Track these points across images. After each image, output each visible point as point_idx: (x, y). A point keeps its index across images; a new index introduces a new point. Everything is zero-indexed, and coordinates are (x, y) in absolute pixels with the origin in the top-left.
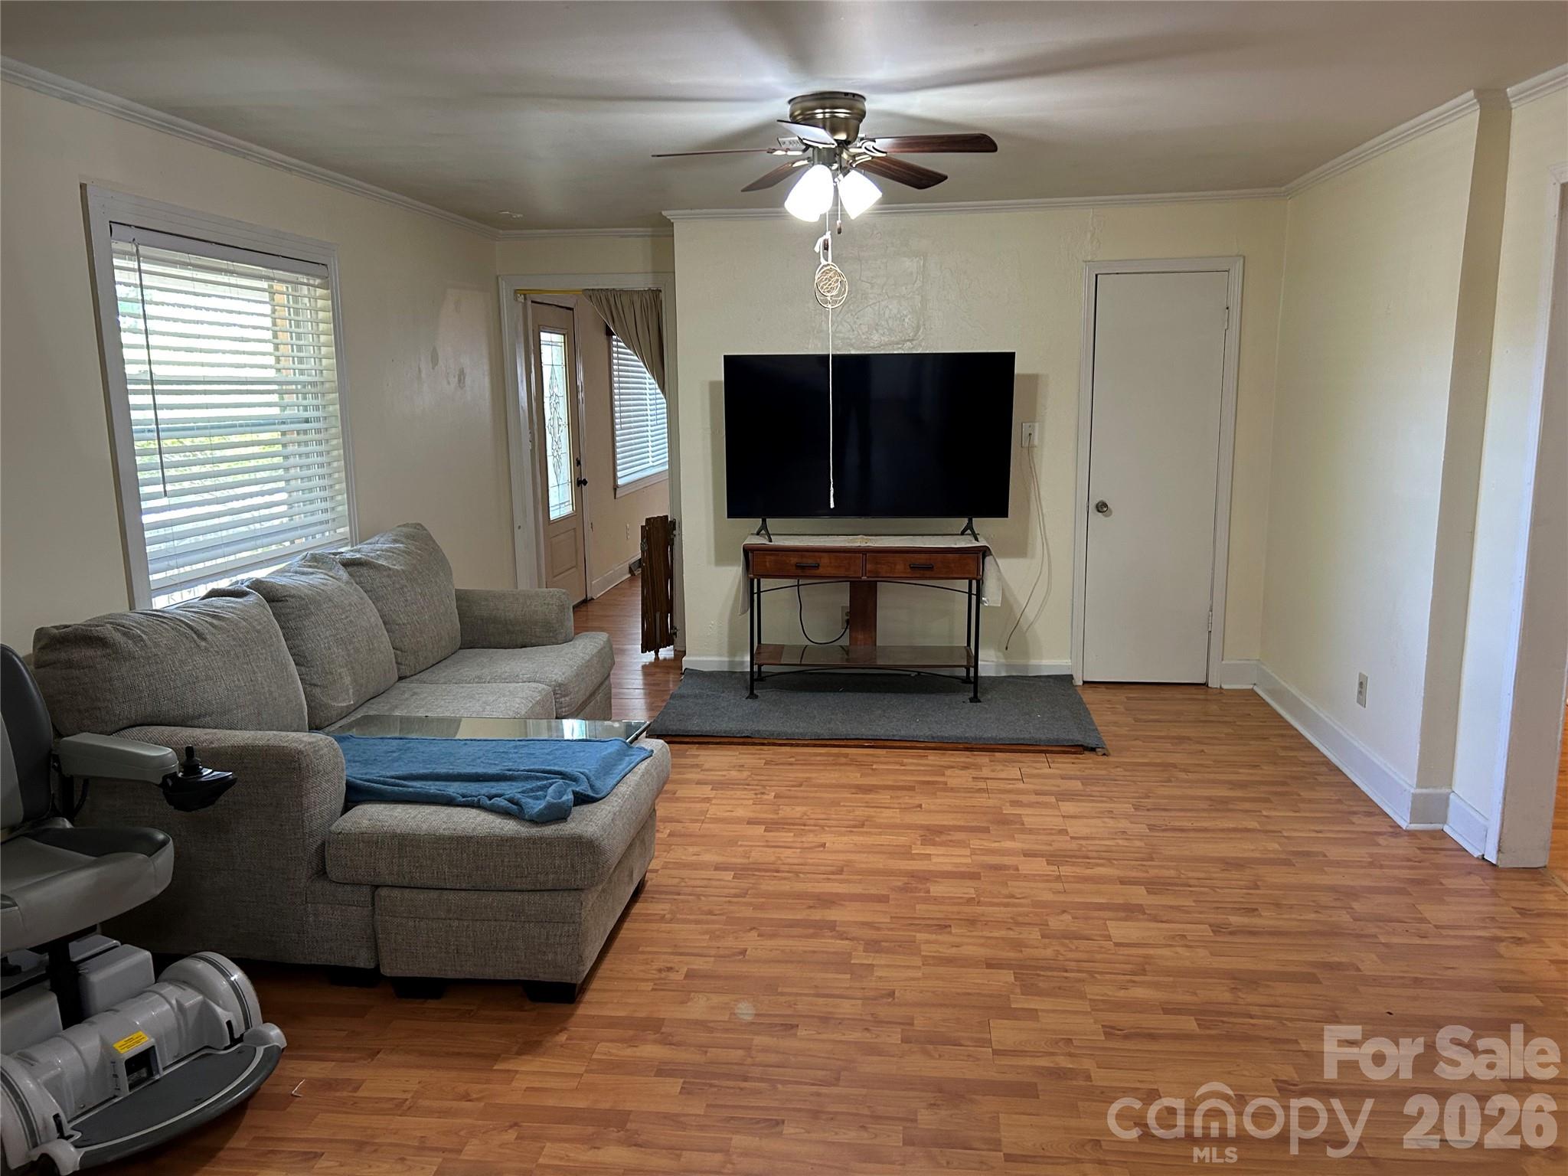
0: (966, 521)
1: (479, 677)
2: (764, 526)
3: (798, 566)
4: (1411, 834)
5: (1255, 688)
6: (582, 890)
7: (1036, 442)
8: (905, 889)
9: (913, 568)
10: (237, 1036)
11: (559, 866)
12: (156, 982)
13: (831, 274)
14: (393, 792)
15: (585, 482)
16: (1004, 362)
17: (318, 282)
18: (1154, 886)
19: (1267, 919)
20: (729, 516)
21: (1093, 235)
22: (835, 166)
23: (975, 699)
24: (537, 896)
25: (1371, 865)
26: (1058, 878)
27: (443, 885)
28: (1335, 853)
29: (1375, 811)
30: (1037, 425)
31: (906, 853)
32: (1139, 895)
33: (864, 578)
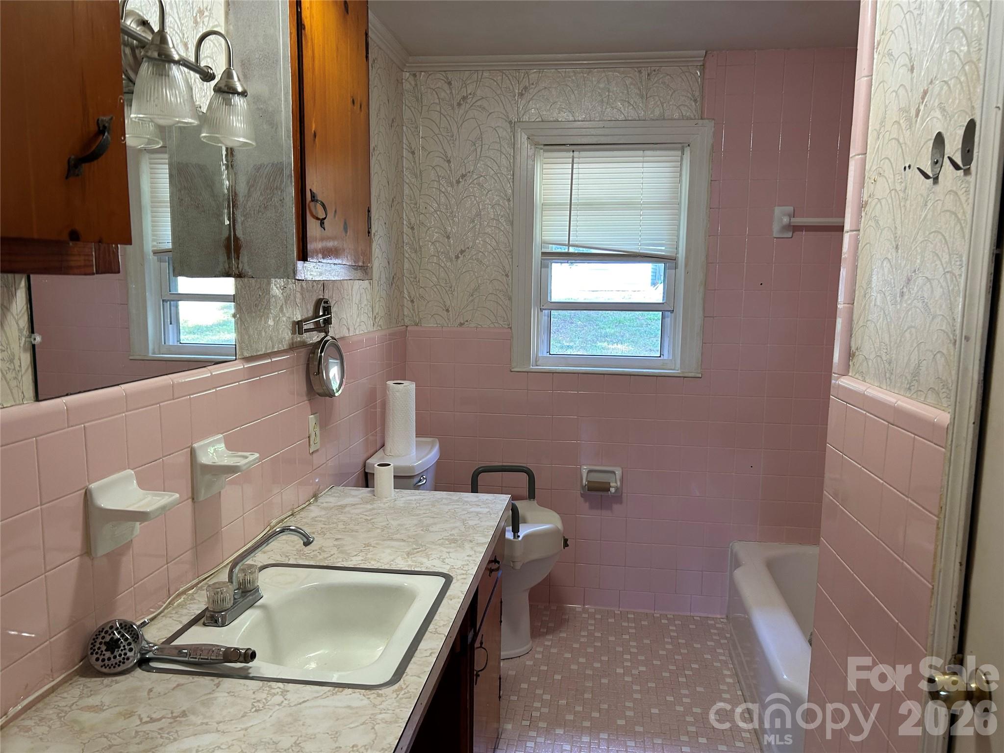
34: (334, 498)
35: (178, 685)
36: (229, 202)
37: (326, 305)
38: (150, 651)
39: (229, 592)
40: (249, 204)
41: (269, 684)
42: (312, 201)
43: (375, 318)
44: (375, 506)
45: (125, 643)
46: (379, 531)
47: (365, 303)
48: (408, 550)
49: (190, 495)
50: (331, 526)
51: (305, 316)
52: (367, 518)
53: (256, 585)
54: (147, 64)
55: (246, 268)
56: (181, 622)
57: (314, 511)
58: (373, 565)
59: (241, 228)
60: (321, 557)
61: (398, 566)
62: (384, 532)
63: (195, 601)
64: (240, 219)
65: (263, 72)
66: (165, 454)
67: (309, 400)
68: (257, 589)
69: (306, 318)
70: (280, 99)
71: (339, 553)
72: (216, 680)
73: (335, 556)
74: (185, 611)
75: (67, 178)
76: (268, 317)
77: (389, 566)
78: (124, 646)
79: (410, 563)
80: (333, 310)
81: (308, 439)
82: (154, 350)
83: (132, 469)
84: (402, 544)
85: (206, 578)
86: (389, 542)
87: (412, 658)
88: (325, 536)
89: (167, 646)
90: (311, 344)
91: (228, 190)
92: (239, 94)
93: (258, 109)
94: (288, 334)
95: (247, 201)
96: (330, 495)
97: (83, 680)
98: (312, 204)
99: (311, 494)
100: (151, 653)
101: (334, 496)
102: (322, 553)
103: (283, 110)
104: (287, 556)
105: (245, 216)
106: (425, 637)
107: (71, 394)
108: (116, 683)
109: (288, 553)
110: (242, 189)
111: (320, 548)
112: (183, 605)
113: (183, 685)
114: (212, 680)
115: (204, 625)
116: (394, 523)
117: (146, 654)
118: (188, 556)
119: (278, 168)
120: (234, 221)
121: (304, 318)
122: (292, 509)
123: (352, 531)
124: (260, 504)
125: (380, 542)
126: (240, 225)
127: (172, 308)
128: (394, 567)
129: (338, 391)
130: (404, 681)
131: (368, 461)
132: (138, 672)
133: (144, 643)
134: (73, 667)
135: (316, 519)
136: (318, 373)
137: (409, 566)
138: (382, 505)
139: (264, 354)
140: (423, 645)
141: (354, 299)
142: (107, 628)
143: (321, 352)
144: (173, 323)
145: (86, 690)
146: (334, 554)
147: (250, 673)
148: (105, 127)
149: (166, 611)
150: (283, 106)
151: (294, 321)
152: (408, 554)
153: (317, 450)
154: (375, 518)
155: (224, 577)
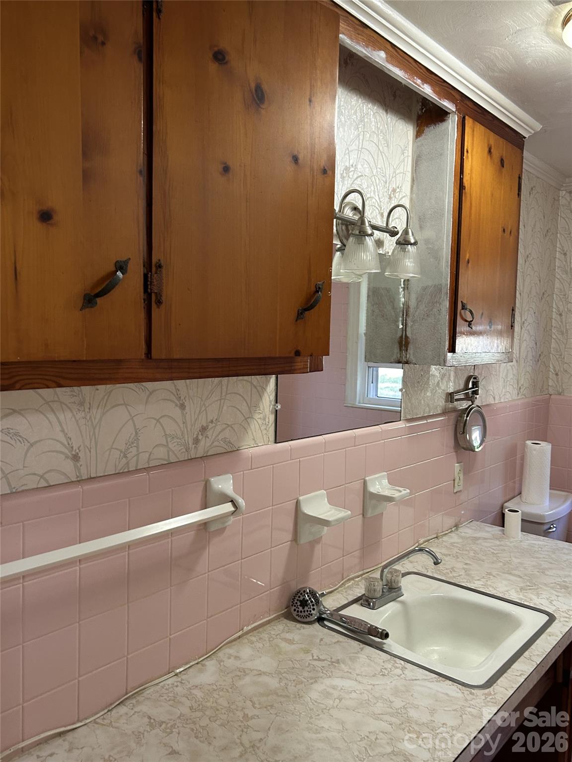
34: (471, 530)
35: (338, 641)
36: (403, 312)
37: (475, 380)
38: (325, 613)
39: (379, 586)
40: (417, 313)
41: (395, 659)
42: (463, 309)
43: (520, 389)
44: (502, 543)
45: (311, 604)
46: (501, 564)
47: (512, 377)
48: (522, 585)
49: (361, 512)
50: (464, 552)
51: (457, 388)
52: (495, 552)
53: (399, 585)
54: (352, 238)
55: (412, 357)
56: (347, 599)
57: (454, 538)
58: (490, 591)
59: (410, 330)
60: (451, 575)
61: (510, 596)
62: (505, 567)
63: (359, 587)
64: (410, 324)
65: (433, 223)
66: (347, 482)
67: (456, 452)
68: (399, 589)
69: (457, 390)
70: (443, 241)
71: (466, 575)
72: (362, 645)
73: (462, 577)
74: (351, 592)
75: (296, 321)
76: (427, 390)
77: (503, 594)
78: (310, 606)
79: (521, 596)
80: (481, 384)
81: (453, 482)
82: (360, 400)
83: (325, 490)
84: (519, 579)
85: (368, 572)
86: (507, 575)
87: (504, 673)
88: (458, 560)
89: (336, 613)
90: (461, 409)
91: (403, 304)
92: (411, 244)
93: (428, 248)
94: (442, 402)
95: (416, 311)
96: (468, 527)
97: (285, 621)
98: (463, 311)
99: (454, 524)
100: (325, 615)
101: (471, 529)
102: (453, 572)
103: (445, 247)
104: (426, 569)
105: (413, 322)
106: (519, 660)
107: (294, 440)
108: (304, 629)
109: (428, 566)
110: (413, 304)
111: (452, 568)
112: (351, 587)
113: (341, 642)
114: (359, 645)
115: (362, 605)
116: (516, 561)
117: (323, 614)
118: (357, 554)
119: (438, 289)
120: (405, 325)
121: (456, 390)
122: (437, 533)
123: (480, 560)
124: (411, 526)
125: (500, 573)
126: (410, 328)
127: (374, 372)
128: (506, 597)
129: (478, 448)
130: (494, 689)
131: (506, 504)
132: (317, 625)
133: (322, 607)
134: (282, 611)
135: (455, 544)
136: (464, 432)
137: (521, 599)
138: (508, 543)
139: (422, 417)
140: (516, 666)
141: (501, 375)
142: (302, 592)
143: (467, 417)
144: (374, 382)
145: (286, 628)
146: (462, 575)
147: (384, 647)
148: (319, 288)
149: (340, 589)
150: (445, 245)
151: (448, 393)
152: (522, 589)
153: (460, 491)
154: (500, 553)
155: (377, 575)
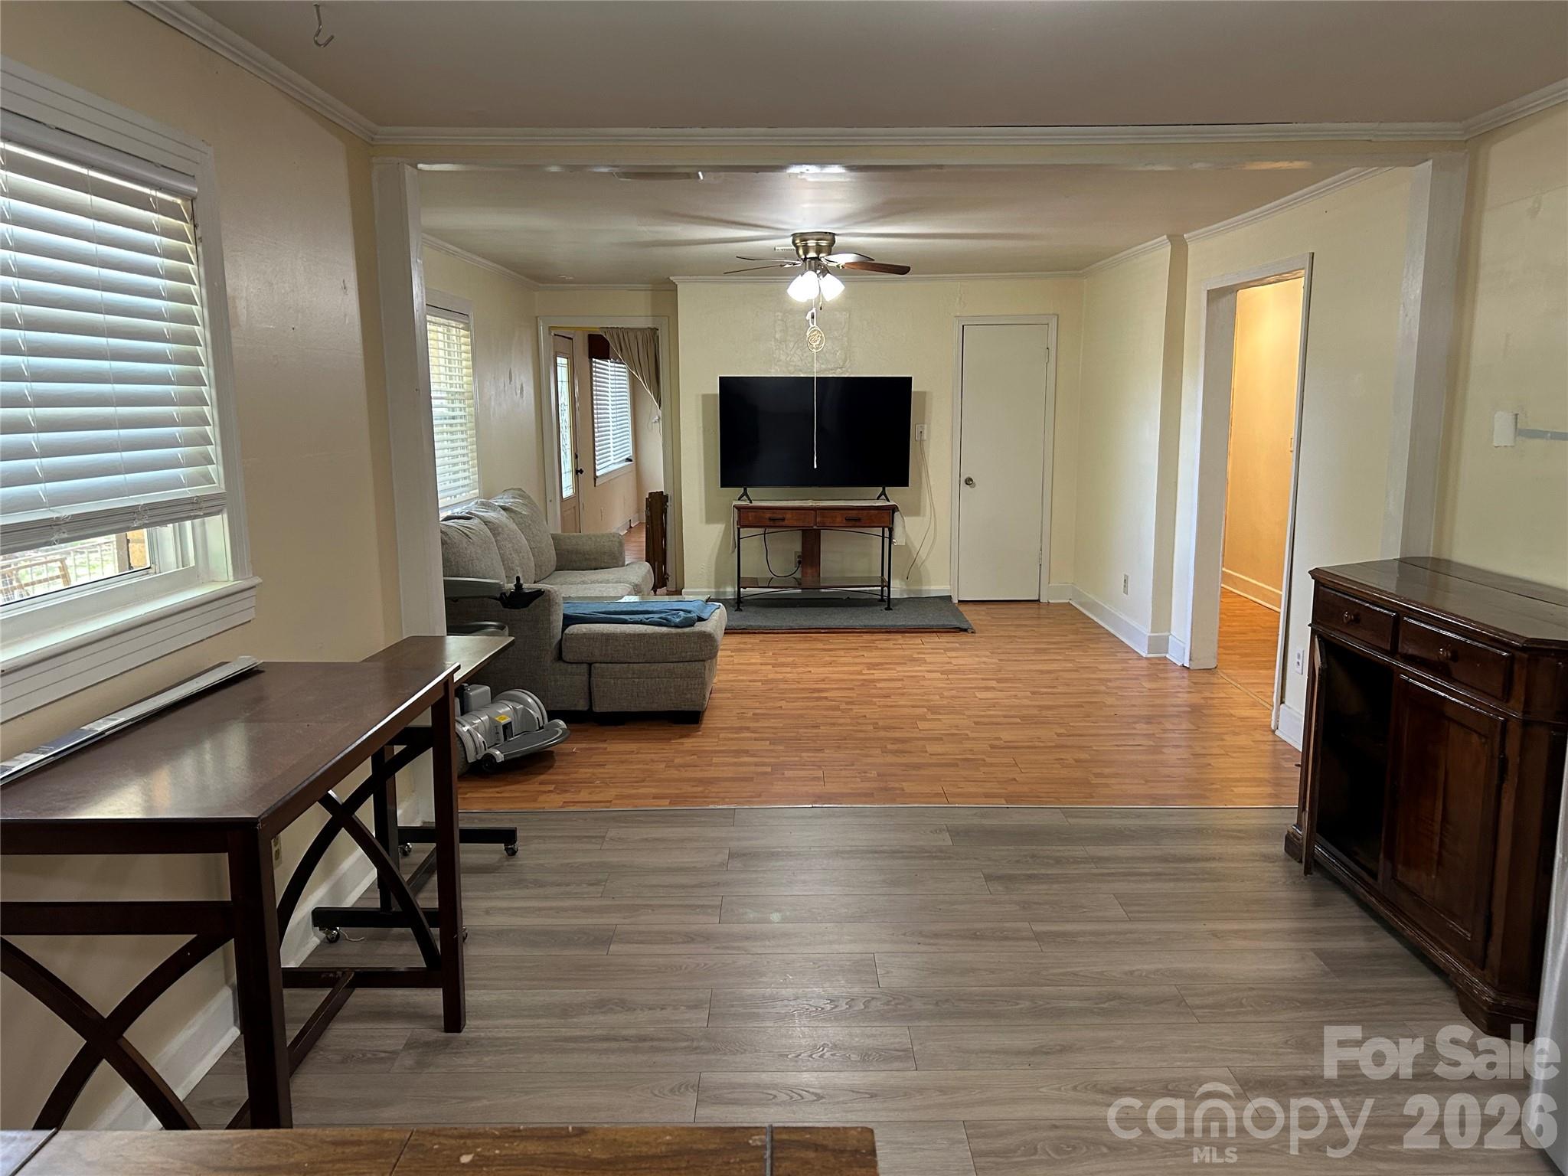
0: (881, 489)
1: (583, 581)
2: (745, 493)
3: (770, 519)
4: (1146, 658)
5: (1071, 602)
6: (704, 661)
7: (925, 438)
8: (863, 685)
9: (848, 520)
10: (541, 726)
11: (693, 648)
12: (492, 702)
13: (816, 332)
14: (590, 618)
15: (581, 471)
16: (907, 382)
17: (462, 326)
18: (999, 681)
19: (1060, 689)
20: (723, 486)
21: (960, 299)
22: (818, 272)
23: (889, 609)
24: (681, 665)
25: (1122, 670)
26: (948, 679)
27: (629, 660)
28: (1103, 667)
29: (1129, 650)
30: (926, 426)
31: (860, 673)
32: (993, 684)
33: (815, 527)
